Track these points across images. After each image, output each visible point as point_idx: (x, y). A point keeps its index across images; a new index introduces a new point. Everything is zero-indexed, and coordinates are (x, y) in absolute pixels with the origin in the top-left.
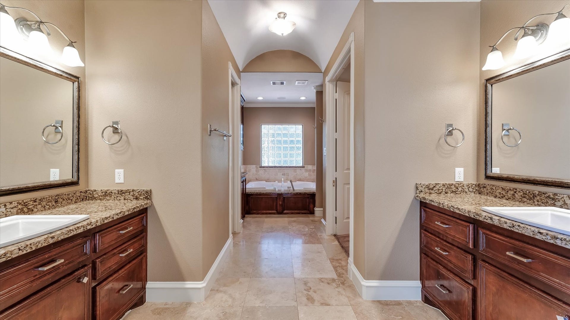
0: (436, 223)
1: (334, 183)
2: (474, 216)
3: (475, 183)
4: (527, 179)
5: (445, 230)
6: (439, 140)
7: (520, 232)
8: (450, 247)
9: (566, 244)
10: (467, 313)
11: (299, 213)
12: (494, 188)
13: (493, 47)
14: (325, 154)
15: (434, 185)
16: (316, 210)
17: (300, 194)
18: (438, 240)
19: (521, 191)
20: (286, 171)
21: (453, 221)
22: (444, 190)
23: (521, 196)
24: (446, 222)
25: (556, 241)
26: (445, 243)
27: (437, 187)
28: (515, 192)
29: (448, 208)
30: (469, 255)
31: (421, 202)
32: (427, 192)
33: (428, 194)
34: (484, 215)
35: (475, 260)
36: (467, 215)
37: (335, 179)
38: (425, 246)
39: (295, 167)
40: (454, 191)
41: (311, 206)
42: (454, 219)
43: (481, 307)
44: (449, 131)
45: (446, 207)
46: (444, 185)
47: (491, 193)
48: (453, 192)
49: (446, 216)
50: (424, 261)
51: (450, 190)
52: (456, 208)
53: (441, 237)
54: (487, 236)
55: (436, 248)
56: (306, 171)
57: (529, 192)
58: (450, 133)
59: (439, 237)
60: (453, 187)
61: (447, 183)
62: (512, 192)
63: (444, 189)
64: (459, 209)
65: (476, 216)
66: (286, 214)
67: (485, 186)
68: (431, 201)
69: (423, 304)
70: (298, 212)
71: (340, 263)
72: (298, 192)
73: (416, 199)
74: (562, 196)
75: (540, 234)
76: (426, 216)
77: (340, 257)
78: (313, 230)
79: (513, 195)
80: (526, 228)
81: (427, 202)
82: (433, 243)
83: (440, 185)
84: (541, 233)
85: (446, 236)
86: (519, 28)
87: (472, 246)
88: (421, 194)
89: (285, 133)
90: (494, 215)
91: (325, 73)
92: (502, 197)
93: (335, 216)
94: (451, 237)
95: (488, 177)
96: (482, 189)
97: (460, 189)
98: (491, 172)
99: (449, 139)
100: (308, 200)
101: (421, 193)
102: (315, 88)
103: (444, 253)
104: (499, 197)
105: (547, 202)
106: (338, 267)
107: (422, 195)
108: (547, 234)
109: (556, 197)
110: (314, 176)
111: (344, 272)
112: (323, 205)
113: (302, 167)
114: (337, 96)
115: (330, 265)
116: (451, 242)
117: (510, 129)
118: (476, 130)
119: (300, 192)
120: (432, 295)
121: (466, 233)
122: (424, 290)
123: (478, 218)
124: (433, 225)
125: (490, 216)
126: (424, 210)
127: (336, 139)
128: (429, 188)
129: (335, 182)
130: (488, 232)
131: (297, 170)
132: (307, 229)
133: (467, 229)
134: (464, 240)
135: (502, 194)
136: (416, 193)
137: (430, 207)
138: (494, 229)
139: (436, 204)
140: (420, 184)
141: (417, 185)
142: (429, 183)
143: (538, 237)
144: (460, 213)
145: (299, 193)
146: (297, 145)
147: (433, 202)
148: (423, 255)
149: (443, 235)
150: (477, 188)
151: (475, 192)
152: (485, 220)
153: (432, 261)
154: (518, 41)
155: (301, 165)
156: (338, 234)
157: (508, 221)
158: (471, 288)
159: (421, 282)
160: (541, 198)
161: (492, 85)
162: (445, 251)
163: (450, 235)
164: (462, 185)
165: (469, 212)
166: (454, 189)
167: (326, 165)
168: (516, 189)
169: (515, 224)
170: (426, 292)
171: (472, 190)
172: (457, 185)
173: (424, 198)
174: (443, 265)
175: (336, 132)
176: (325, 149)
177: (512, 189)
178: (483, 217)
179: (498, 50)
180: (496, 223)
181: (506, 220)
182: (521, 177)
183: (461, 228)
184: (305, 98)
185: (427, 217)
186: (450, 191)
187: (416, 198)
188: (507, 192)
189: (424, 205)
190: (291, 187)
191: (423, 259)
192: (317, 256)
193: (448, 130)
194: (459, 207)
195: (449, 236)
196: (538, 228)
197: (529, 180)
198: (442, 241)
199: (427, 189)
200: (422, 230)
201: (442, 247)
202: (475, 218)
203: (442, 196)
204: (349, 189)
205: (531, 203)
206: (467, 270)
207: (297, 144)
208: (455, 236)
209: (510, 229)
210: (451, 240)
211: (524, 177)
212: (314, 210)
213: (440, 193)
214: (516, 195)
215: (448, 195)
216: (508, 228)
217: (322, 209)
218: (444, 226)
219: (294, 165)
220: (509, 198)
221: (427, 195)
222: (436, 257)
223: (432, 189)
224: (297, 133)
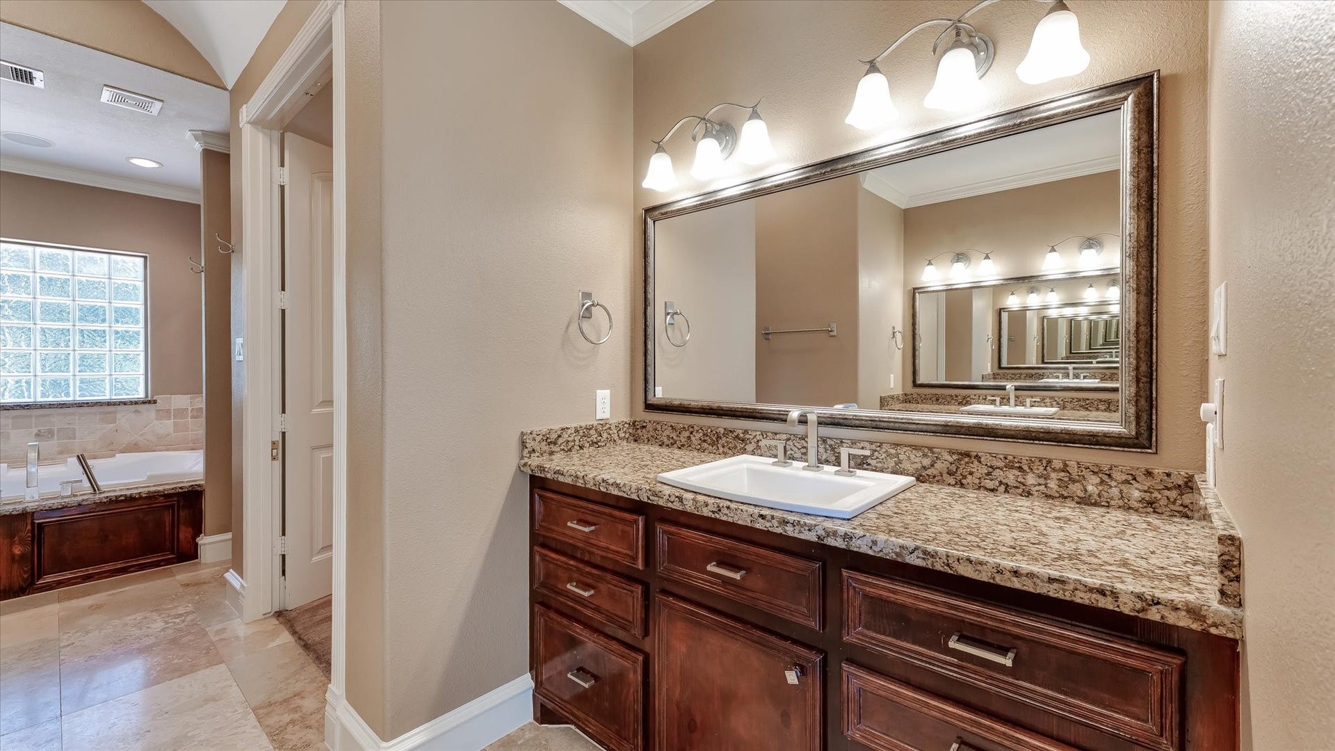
0: (569, 524)
1: (275, 451)
2: (649, 498)
3: (627, 420)
4: (709, 406)
5: (586, 539)
6: (567, 327)
7: (730, 520)
8: (596, 574)
9: (800, 532)
10: (632, 716)
11: (124, 571)
12: (659, 427)
13: (659, 143)
14: (241, 358)
15: (559, 433)
16: (204, 544)
17: (130, 499)
18: (571, 565)
19: (700, 431)
20: (57, 420)
21: (604, 514)
22: (577, 443)
23: (700, 439)
24: (590, 518)
25: (786, 528)
26: (588, 569)
27: (565, 436)
28: (691, 433)
29: (595, 485)
30: (636, 586)
31: (533, 479)
32: (545, 452)
33: (546, 456)
34: (667, 493)
35: (646, 595)
36: (634, 497)
37: (278, 438)
38: (543, 585)
39: (109, 404)
40: (595, 440)
41: (184, 533)
42: (607, 510)
43: (659, 694)
44: (586, 308)
45: (592, 484)
46: (577, 431)
47: (654, 439)
48: (593, 444)
49: (591, 506)
50: (540, 621)
51: (589, 440)
52: (612, 485)
53: (579, 555)
54: (670, 536)
55: (569, 586)
56: (166, 413)
57: (711, 431)
58: (587, 314)
59: (573, 558)
60: (592, 432)
61: (583, 425)
62: (687, 434)
63: (577, 439)
64: (617, 485)
65: (651, 498)
66: (49, 587)
67: (645, 424)
68: (557, 472)
69: (537, 729)
70: (120, 565)
71: (295, 710)
72: (121, 496)
73: (521, 471)
74: (754, 434)
75: (762, 519)
76: (545, 510)
77: (298, 687)
78: (189, 618)
79: (689, 438)
80: (739, 511)
81: (549, 476)
82: (560, 573)
83: (569, 431)
84: (763, 517)
85: (589, 552)
86: (699, 118)
87: (642, 566)
88: (532, 458)
89: (50, 279)
90: (683, 489)
91: (240, 93)
92: (672, 444)
93: (278, 551)
94: (600, 553)
95: (650, 407)
96: (639, 431)
97: (605, 435)
98: (655, 396)
99: (586, 326)
100: (168, 519)
101: (532, 455)
102: (197, 138)
103: (586, 594)
104: (668, 445)
105: (736, 447)
106: (290, 728)
107: (535, 461)
108: (773, 517)
109: (747, 436)
110: (198, 429)
111: (310, 735)
112: (232, 523)
113: (144, 403)
114: (284, 176)
115: (258, 731)
116: (600, 564)
117: (676, 313)
118: (629, 309)
119: (128, 493)
120: (558, 700)
121: (631, 537)
122: (539, 694)
123: (655, 500)
124: (560, 530)
125: (677, 494)
126: (540, 496)
127: (283, 311)
128: (549, 441)
129: (281, 448)
130: (673, 529)
131: (119, 416)
132: (159, 625)
133: (633, 528)
134: (627, 555)
135: (672, 438)
136: (522, 457)
137: (554, 488)
138: (683, 519)
139: (569, 480)
140: (531, 433)
141: (525, 438)
142: (549, 428)
143: (760, 525)
144: (620, 494)
145: (123, 498)
146: (119, 325)
147: (562, 474)
148: (537, 608)
149: (583, 550)
150: (631, 431)
151: (628, 439)
152: (670, 505)
153: (559, 619)
154: (697, 144)
155: (141, 395)
156: (292, 603)
157: (711, 501)
158: (641, 658)
159: (532, 676)
160: (728, 440)
161: (654, 222)
162: (587, 586)
163: (598, 547)
164: (608, 426)
165: (639, 489)
166: (594, 437)
167: (246, 392)
168: (693, 427)
169: (721, 505)
170: (544, 697)
171: (623, 435)
172: (600, 428)
173: (542, 469)
174: (582, 620)
175: (283, 289)
176: (238, 342)
177: (686, 426)
178: (665, 497)
179: (666, 152)
180: (689, 507)
181: (706, 499)
182: (700, 404)
183: (620, 527)
184: (154, 165)
185: (548, 514)
186: (588, 442)
187: (522, 468)
188: (680, 433)
189: (539, 484)
190: (81, 481)
191: (537, 619)
192: (199, 719)
193: (583, 305)
194: (618, 482)
195: (596, 551)
196: (755, 506)
197: (711, 409)
198: (581, 566)
199: (545, 443)
200: (536, 548)
201: (582, 578)
202: (649, 501)
203: (575, 455)
204: (329, 463)
205: (714, 451)
206: (634, 621)
207: (117, 321)
208: (608, 548)
209: (713, 516)
210: (599, 559)
211: (705, 404)
212: (196, 544)
213: (570, 450)
214: (693, 438)
215: (585, 450)
216: (710, 514)
217: (229, 536)
218: (587, 530)
219: (106, 397)
220: (683, 445)
221: (544, 458)
222: (568, 606)
223: (555, 443)
224: (119, 282)
